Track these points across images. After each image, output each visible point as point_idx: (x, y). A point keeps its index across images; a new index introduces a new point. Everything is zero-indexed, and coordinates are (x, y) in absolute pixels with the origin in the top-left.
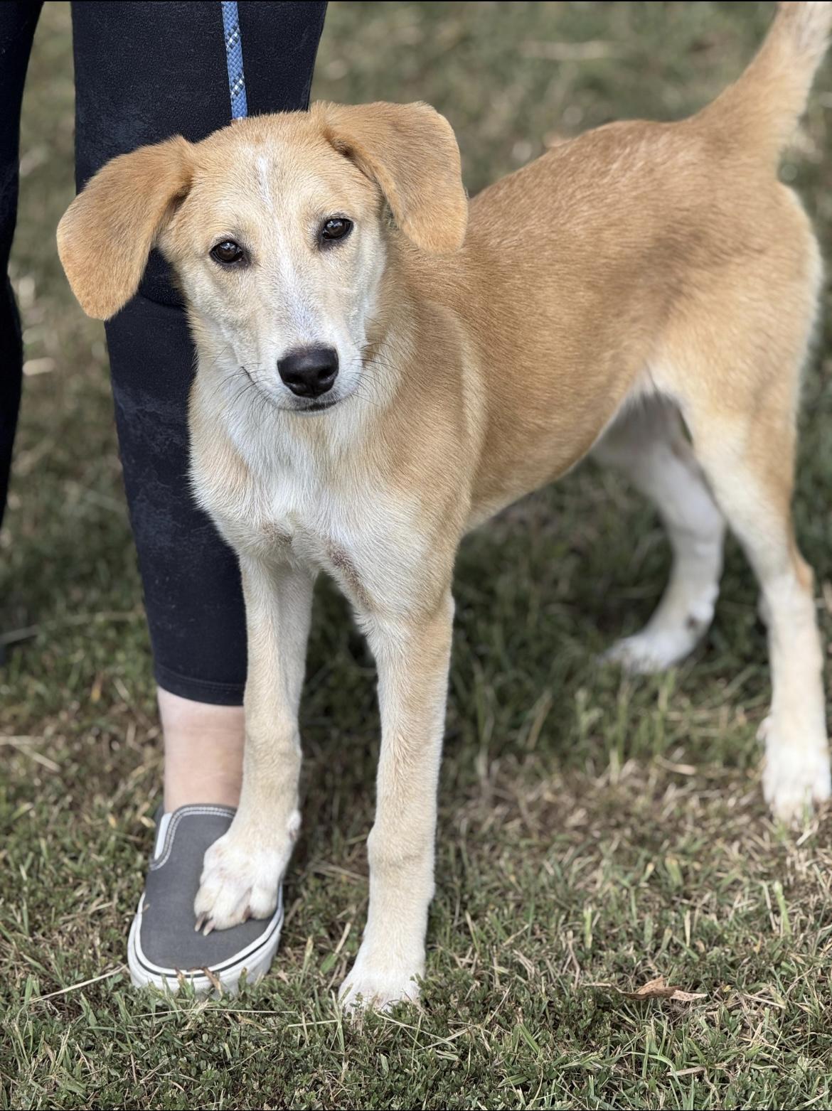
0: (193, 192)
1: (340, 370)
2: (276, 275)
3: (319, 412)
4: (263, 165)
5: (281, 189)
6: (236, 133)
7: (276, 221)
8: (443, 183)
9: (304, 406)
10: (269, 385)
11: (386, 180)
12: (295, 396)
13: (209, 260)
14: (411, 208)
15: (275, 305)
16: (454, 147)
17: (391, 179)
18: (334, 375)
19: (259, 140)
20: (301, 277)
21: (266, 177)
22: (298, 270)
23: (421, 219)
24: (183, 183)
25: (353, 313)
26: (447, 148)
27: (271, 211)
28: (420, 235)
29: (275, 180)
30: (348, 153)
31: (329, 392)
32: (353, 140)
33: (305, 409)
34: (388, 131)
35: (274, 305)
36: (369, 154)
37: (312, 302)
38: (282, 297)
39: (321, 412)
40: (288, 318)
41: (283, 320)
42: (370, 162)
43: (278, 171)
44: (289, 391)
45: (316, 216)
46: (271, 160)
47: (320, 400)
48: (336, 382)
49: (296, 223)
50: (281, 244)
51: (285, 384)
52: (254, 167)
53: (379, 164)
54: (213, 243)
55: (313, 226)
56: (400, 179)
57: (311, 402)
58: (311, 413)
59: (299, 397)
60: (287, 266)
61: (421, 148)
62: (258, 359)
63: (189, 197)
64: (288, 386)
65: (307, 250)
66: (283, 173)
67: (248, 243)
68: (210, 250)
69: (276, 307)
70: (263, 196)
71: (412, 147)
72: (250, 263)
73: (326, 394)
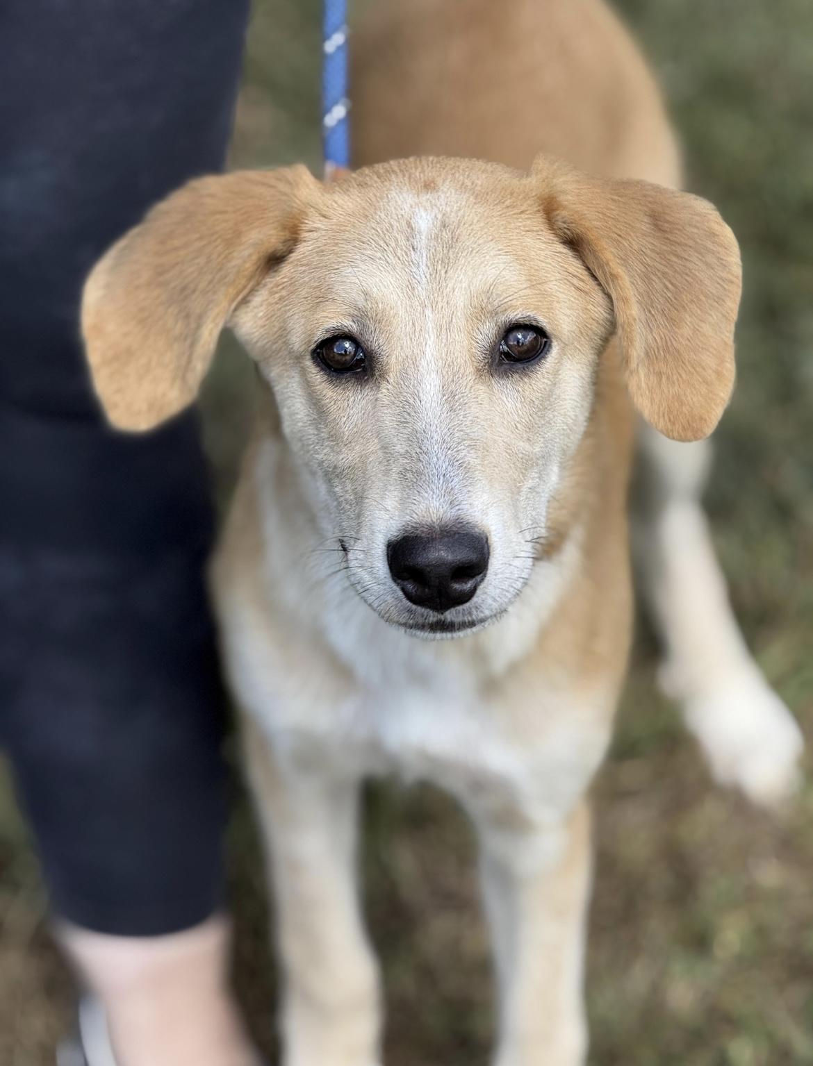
0: (302, 250)
1: (489, 572)
2: (411, 401)
3: (444, 635)
4: (424, 222)
5: (446, 263)
6: (394, 172)
7: (428, 312)
8: (706, 329)
9: (421, 621)
10: (366, 577)
11: (625, 300)
12: (409, 604)
13: (309, 363)
14: (650, 356)
15: (400, 448)
16: (737, 277)
17: (633, 300)
18: (479, 578)
19: (429, 186)
20: (451, 410)
21: (424, 241)
22: (451, 399)
23: (660, 375)
24: (287, 234)
25: (530, 483)
26: (724, 275)
27: (423, 294)
28: (652, 400)
29: (439, 249)
30: (574, 243)
31: (467, 605)
32: (587, 224)
33: (422, 627)
34: (644, 225)
35: (398, 448)
36: (609, 254)
37: (462, 454)
38: (416, 439)
39: (449, 635)
40: (419, 473)
41: (409, 475)
42: (608, 264)
43: (446, 235)
44: (400, 593)
45: (494, 313)
46: (439, 216)
47: (450, 615)
48: (478, 592)
49: (460, 321)
50: (428, 351)
51: (395, 581)
52: (409, 225)
53: (619, 270)
54: (320, 335)
55: (488, 331)
56: (647, 304)
57: (433, 616)
58: (431, 635)
59: (414, 607)
60: (430, 388)
61: (688, 264)
62: (358, 532)
63: (293, 256)
64: (398, 584)
65: (470, 370)
66: (455, 239)
67: (376, 341)
68: (313, 346)
69: (402, 451)
70: (414, 270)
71: (674, 259)
72: (373, 375)
73: (460, 608)
